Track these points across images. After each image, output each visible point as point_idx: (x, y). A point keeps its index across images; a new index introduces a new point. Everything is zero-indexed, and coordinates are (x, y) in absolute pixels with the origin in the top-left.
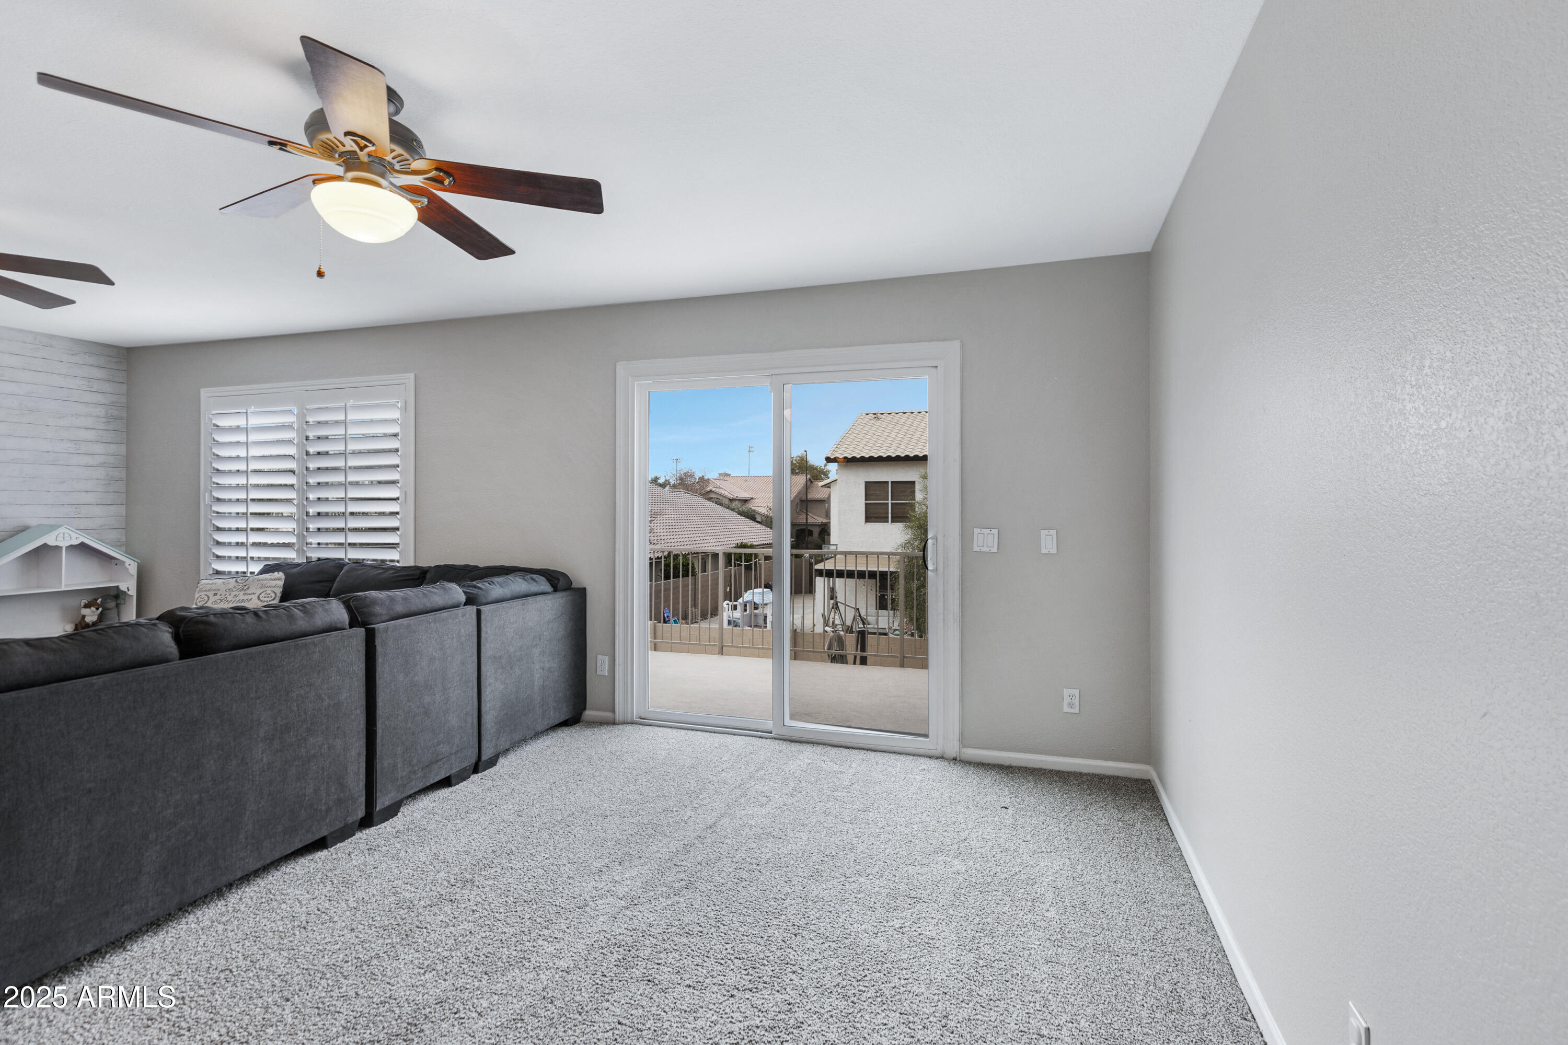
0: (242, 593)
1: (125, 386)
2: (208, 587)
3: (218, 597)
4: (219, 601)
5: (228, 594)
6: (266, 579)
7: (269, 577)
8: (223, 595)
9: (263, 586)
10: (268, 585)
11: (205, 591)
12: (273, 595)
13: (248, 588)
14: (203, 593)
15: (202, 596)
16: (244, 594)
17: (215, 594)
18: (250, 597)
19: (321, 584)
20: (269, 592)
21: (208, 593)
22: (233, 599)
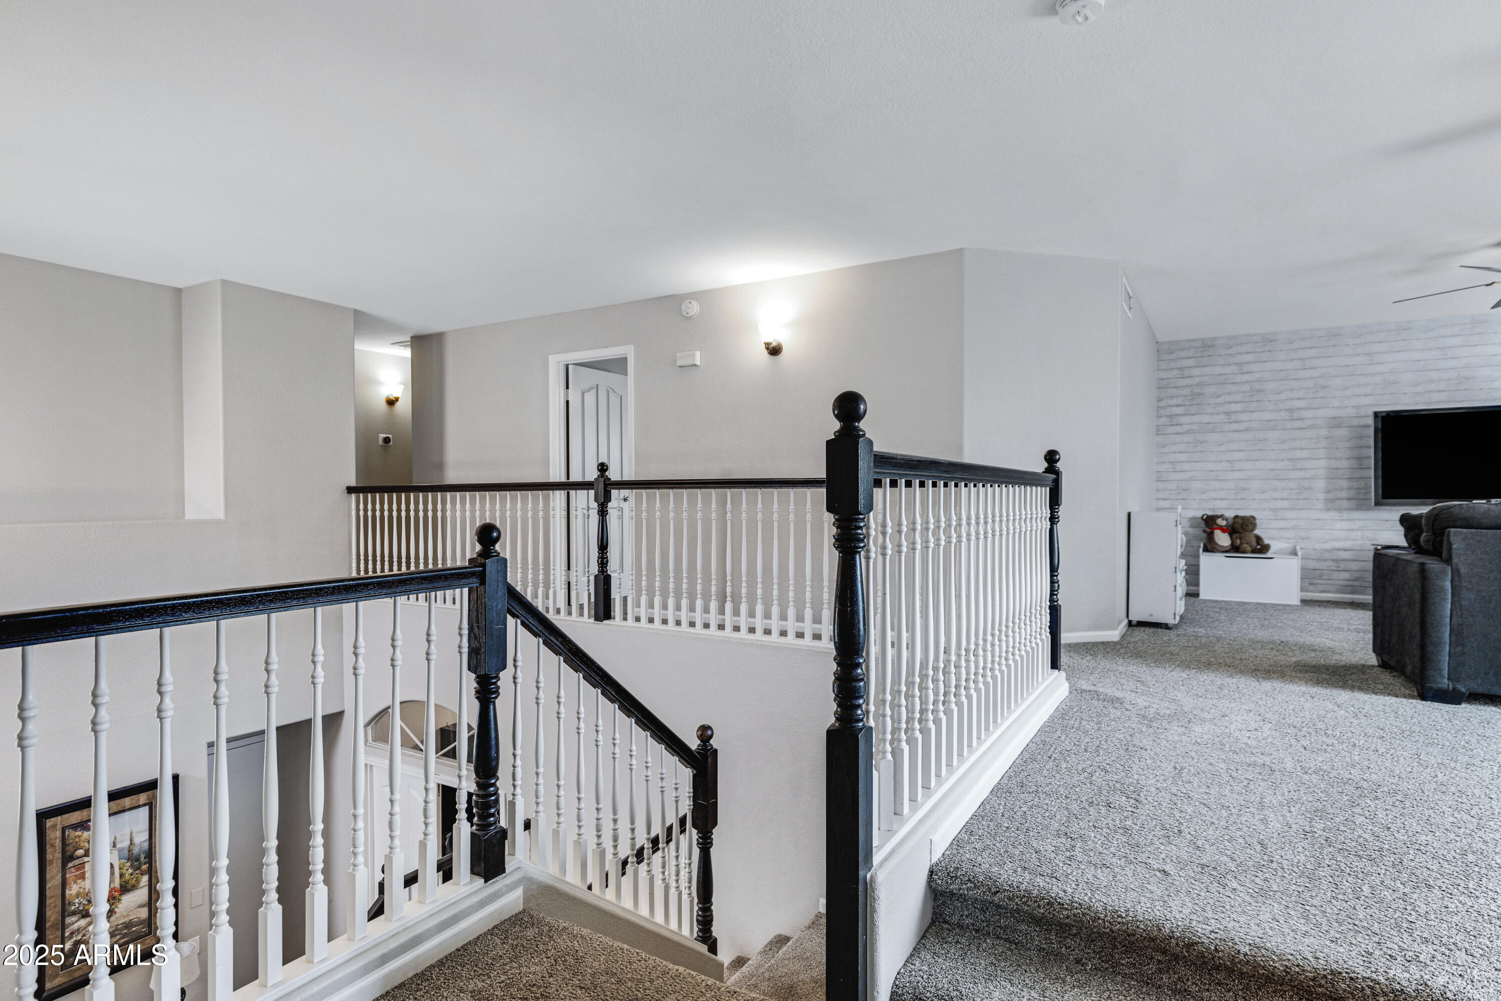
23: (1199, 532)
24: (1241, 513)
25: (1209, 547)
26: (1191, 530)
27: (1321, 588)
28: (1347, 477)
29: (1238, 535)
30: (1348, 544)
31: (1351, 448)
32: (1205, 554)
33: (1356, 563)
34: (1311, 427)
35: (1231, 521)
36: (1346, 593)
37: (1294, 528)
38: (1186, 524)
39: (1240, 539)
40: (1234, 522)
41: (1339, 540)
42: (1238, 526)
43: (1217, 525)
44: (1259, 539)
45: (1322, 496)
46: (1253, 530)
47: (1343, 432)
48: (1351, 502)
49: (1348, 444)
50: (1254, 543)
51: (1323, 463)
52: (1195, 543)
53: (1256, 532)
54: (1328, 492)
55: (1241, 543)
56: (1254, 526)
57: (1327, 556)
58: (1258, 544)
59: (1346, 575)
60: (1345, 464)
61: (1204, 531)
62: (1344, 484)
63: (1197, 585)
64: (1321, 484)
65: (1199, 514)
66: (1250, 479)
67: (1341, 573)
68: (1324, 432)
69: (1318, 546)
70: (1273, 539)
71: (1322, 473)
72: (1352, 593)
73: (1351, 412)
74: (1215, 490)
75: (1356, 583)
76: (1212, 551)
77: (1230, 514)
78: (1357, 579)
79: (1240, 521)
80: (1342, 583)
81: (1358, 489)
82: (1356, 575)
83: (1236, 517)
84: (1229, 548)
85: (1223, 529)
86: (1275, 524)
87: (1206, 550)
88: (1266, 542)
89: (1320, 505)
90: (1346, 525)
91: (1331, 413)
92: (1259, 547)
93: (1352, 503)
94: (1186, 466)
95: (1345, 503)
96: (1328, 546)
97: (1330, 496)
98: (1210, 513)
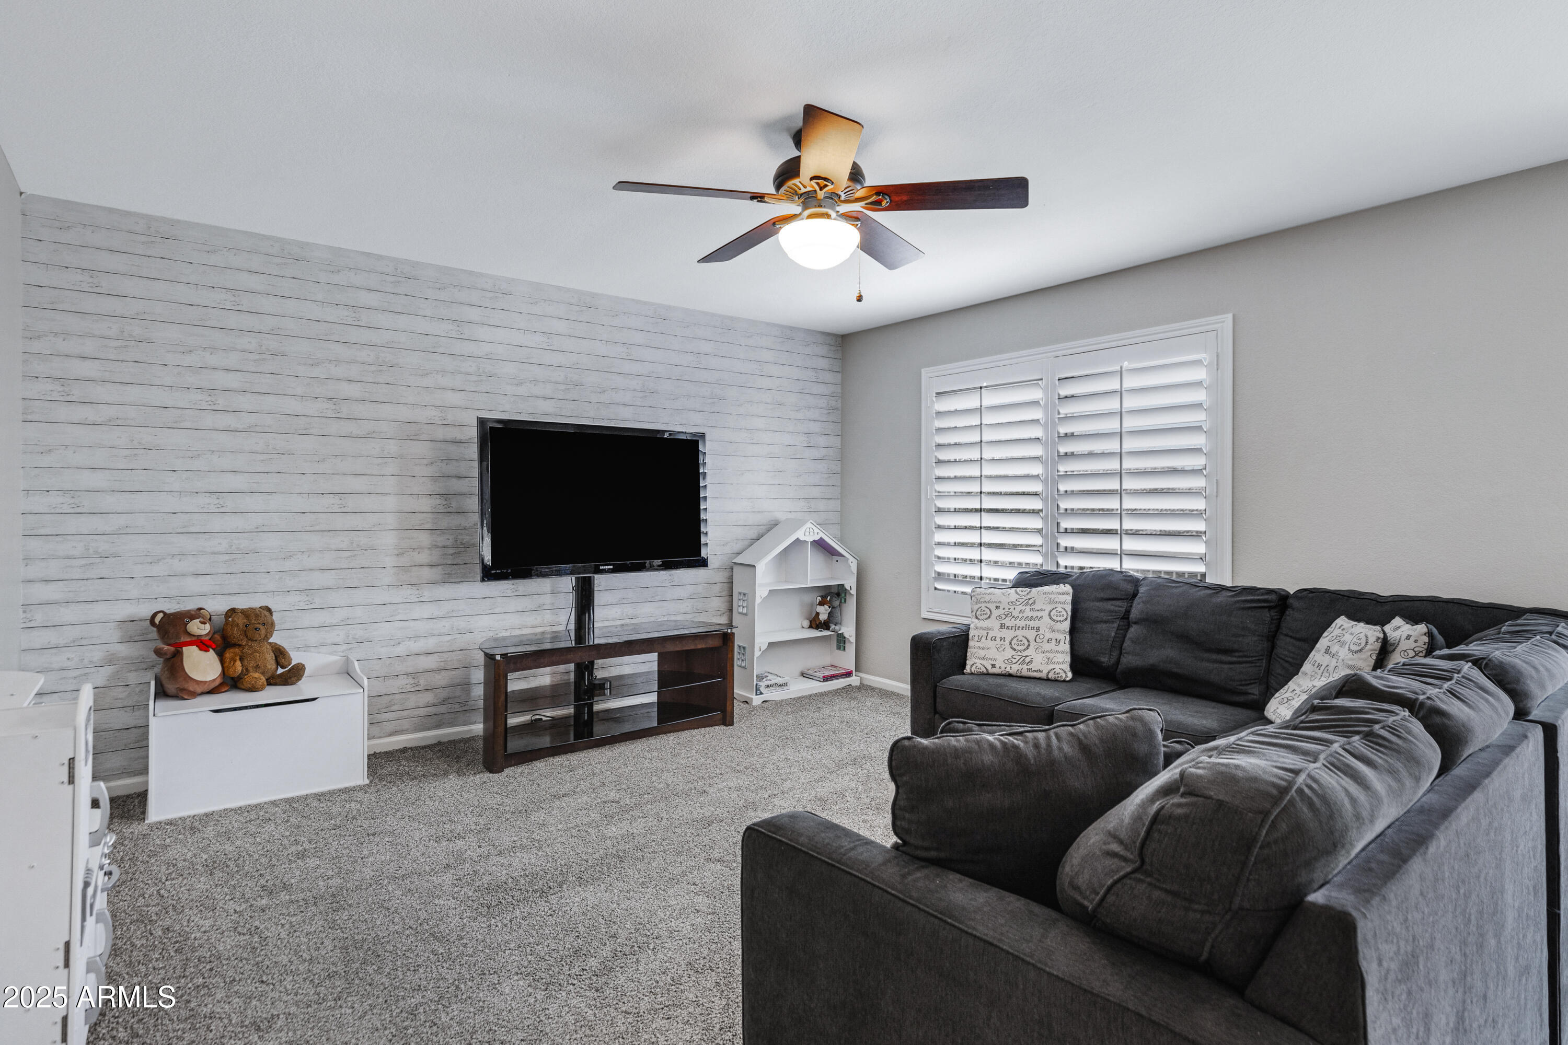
0: (1028, 608)
1: (839, 375)
2: (987, 598)
3: (1001, 611)
4: (1004, 616)
5: (1012, 608)
6: (1053, 593)
7: (1056, 591)
8: (1007, 609)
9: (1051, 602)
10: (1056, 600)
11: (985, 602)
12: (1065, 613)
13: (1034, 603)
14: (983, 605)
15: (984, 609)
16: (1031, 610)
17: (997, 608)
18: (1039, 614)
19: (1114, 602)
20: (1060, 609)
21: (989, 605)
22: (1021, 615)
23: (143, 651)
24: (242, 603)
25: (171, 687)
26: (124, 650)
27: (390, 727)
28: (429, 526)
29: (237, 650)
30: (430, 644)
31: (434, 478)
32: (163, 704)
33: (443, 673)
34: (371, 436)
35: (219, 620)
36: (429, 729)
37: (344, 623)
38: (112, 634)
39: (241, 659)
40: (227, 623)
41: (417, 637)
42: (235, 633)
43: (190, 634)
44: (280, 654)
45: (390, 562)
46: (267, 637)
47: (420, 449)
48: (435, 570)
49: (429, 471)
50: (271, 663)
51: (391, 503)
52: (133, 678)
53: (275, 639)
54: (400, 554)
55: (246, 671)
56: (270, 627)
57: (399, 668)
58: (278, 663)
59: (428, 697)
60: (425, 504)
61: (158, 652)
62: (425, 539)
63: (145, 771)
64: (389, 540)
65: (146, 610)
66: (258, 531)
67: (420, 695)
68: (392, 447)
69: (384, 652)
70: (306, 648)
71: (391, 520)
72: (437, 727)
73: (432, 414)
74: (183, 555)
75: (442, 709)
76: (178, 696)
77: (217, 606)
78: (444, 702)
79: (241, 620)
80: (423, 712)
81: (444, 547)
82: (444, 694)
83: (233, 611)
84: (217, 683)
85: (203, 644)
86: (309, 619)
87: (162, 693)
88: (296, 658)
89: (387, 577)
90: (428, 610)
91: (405, 413)
92: (280, 671)
93: (436, 573)
94: (109, 502)
95: (427, 573)
96: (400, 650)
97: (405, 560)
98: (171, 607)
